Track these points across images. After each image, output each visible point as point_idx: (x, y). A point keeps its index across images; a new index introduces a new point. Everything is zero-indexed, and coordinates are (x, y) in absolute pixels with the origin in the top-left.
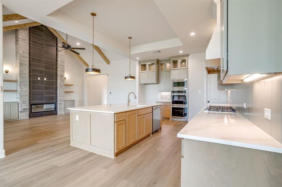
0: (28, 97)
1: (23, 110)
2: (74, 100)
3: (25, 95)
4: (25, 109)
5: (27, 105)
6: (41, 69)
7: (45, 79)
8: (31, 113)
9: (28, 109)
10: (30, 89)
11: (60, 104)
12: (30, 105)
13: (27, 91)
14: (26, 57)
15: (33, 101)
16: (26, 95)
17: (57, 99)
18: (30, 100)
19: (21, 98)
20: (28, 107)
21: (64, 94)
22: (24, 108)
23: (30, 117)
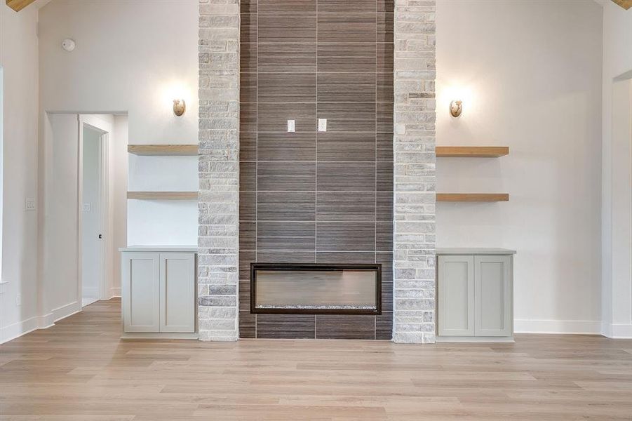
0: (234, 227)
1: (213, 292)
2: (509, 255)
3: (219, 215)
4: (219, 291)
5: (231, 269)
6: (303, 69)
7: (322, 125)
8: (254, 311)
9: (233, 292)
10: (244, 184)
11: (408, 273)
12: (248, 267)
13: (228, 196)
14: (227, 21)
15: (259, 248)
16: (226, 214)
17: (387, 244)
18: (243, 244)
19: (202, 232)
20: (233, 279)
21: (429, 208)
22: (217, 286)
23: (245, 333)
